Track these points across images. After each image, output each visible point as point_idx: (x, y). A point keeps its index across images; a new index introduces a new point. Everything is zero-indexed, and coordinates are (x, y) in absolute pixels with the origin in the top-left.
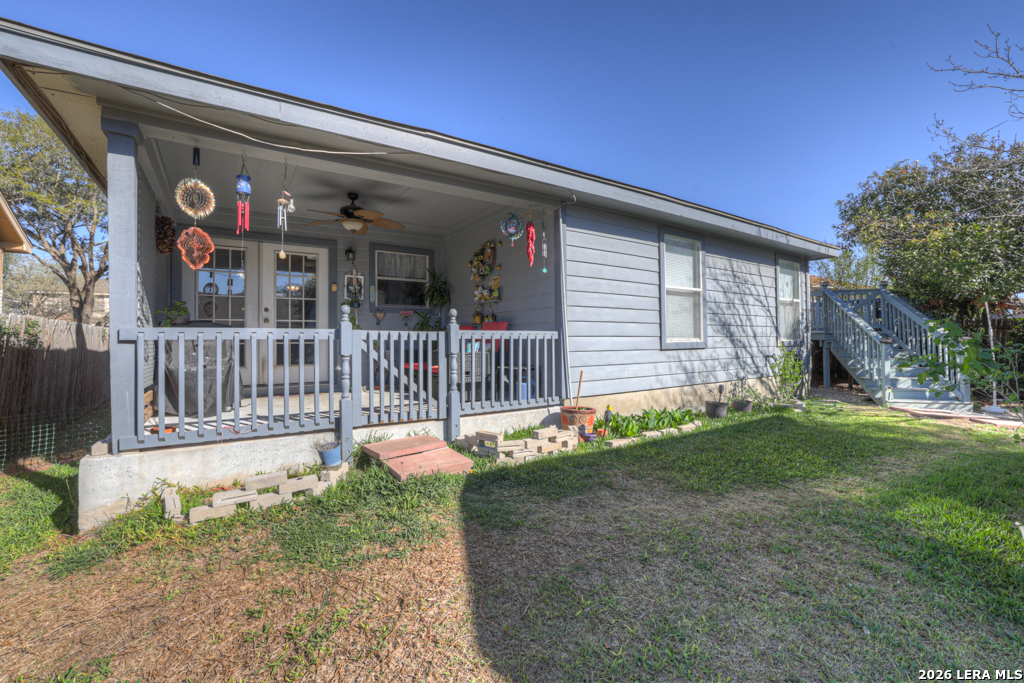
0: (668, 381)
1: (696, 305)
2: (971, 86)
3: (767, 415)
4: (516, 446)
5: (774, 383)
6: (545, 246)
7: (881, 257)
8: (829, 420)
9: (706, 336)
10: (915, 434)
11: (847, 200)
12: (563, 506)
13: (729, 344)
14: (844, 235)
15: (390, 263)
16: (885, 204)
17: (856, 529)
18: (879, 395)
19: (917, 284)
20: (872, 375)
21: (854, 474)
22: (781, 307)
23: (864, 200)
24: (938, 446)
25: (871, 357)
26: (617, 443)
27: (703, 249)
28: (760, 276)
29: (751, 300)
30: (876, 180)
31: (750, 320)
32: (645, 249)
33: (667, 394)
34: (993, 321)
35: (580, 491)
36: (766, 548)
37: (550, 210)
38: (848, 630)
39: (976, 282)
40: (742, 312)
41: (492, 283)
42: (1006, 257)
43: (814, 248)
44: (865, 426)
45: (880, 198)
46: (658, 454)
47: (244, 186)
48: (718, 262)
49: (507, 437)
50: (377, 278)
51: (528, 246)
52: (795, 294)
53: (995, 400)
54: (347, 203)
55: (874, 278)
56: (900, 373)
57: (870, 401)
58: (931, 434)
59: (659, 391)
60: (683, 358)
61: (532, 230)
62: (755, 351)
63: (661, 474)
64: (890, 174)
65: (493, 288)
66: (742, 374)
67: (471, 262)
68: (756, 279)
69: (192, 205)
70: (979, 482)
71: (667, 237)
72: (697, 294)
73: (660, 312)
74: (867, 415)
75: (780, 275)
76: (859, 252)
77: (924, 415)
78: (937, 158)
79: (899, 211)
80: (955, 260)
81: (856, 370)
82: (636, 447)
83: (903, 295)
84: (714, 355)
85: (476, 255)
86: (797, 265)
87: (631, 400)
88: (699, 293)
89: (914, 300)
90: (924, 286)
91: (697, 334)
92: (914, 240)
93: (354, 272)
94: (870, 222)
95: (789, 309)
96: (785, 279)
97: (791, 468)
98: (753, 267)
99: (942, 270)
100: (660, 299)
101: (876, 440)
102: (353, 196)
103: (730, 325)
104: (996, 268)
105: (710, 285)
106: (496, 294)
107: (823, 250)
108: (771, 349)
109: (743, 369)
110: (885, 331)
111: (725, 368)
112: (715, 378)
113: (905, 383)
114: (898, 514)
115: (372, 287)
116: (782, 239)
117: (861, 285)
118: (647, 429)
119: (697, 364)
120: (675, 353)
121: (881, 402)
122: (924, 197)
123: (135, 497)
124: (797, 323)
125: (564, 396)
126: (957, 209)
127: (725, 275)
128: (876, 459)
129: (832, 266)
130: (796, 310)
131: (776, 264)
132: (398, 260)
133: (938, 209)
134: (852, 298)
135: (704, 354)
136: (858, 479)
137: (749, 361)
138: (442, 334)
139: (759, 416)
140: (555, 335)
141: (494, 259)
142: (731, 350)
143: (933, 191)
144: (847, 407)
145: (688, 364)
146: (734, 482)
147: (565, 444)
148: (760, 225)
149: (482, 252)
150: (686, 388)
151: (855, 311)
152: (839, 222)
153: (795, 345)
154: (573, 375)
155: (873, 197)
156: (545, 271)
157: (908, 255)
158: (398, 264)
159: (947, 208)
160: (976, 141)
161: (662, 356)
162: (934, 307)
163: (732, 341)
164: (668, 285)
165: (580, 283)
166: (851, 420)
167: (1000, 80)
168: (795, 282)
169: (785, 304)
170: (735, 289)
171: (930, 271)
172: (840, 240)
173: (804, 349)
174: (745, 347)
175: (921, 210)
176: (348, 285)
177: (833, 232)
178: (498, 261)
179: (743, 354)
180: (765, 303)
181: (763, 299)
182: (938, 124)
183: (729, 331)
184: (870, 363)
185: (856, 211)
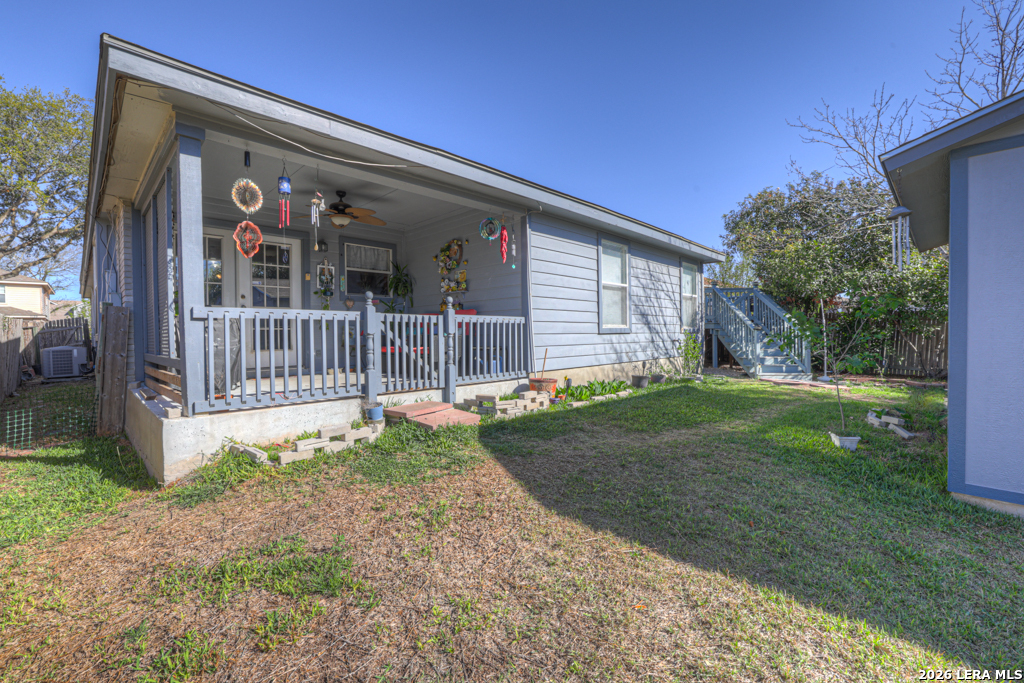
0: (603, 359)
1: (623, 300)
2: (812, 140)
3: (677, 385)
4: (509, 405)
5: (680, 361)
6: (514, 246)
7: (754, 262)
8: (719, 387)
9: (631, 324)
10: (777, 395)
11: (730, 215)
12: (554, 443)
13: (647, 330)
14: (728, 244)
15: (356, 254)
16: (757, 220)
17: (744, 444)
18: (752, 370)
19: (779, 285)
20: (747, 356)
21: (740, 419)
22: (683, 301)
23: (742, 217)
24: (790, 401)
25: (747, 342)
26: (576, 404)
27: (629, 252)
28: (670, 276)
29: (662, 295)
30: (751, 200)
31: (661, 311)
32: (590, 250)
33: (603, 370)
34: (826, 315)
35: (564, 433)
36: (694, 456)
37: (518, 216)
38: (744, 485)
39: (815, 284)
40: (656, 305)
41: (458, 276)
42: (835, 267)
43: (708, 254)
44: (745, 391)
45: (754, 214)
46: (607, 411)
47: (286, 186)
48: (639, 263)
49: (501, 399)
50: (347, 269)
51: (502, 246)
52: (694, 291)
53: (826, 371)
54: (336, 200)
55: (748, 279)
56: (766, 354)
57: (746, 375)
58: (787, 394)
59: (597, 368)
60: (615, 341)
61: (505, 233)
62: (665, 336)
63: (614, 422)
64: (760, 196)
65: (459, 280)
66: (656, 355)
67: (436, 257)
68: (666, 278)
69: (244, 202)
70: (812, 418)
71: (604, 241)
72: (623, 289)
73: (598, 303)
74: (745, 384)
75: (683, 275)
76: (738, 258)
77: (782, 383)
78: (791, 187)
79: (766, 227)
80: (802, 268)
81: (736, 352)
82: (589, 407)
83: (769, 293)
84: (636, 340)
85: (442, 251)
86: (696, 267)
87: (578, 375)
88: (626, 288)
89: (776, 297)
90: (783, 286)
91: (624, 322)
92: (776, 251)
93: (326, 263)
94: (746, 234)
95: (689, 303)
96: (687, 278)
97: (700, 417)
98: (664, 268)
99: (794, 275)
100: (598, 292)
101: (753, 399)
102: (341, 194)
103: (647, 315)
104: (828, 274)
105: (634, 282)
106: (464, 286)
107: (714, 256)
108: (676, 335)
109: (657, 350)
110: (756, 321)
111: (644, 350)
112: (637, 357)
113: (770, 361)
114: (767, 436)
115: (342, 277)
116: (686, 246)
117: (738, 285)
118: (594, 395)
119: (624, 346)
120: (608, 336)
121: (754, 375)
122: (783, 217)
123: (208, 453)
124: (696, 314)
125: (530, 370)
126: (805, 228)
127: (644, 274)
128: (753, 410)
129: (717, 268)
130: (694, 304)
131: (680, 266)
132: (363, 253)
133: (792, 227)
134: (733, 295)
135: (629, 338)
136: (743, 421)
137: (661, 345)
138: (441, 317)
139: (672, 386)
140: (522, 320)
141: (461, 255)
142: (648, 335)
143: (788, 212)
144: (731, 380)
145: (617, 346)
146: (664, 425)
147: (542, 404)
148: (670, 234)
149: (449, 248)
150: (616, 366)
151: (735, 304)
152: (725, 233)
153: (694, 332)
154: (537, 353)
155: (748, 214)
156: (514, 267)
157: (772, 262)
158: (363, 257)
159: (798, 226)
160: (817, 176)
161: (598, 339)
162: (789, 303)
163: (649, 328)
164: (604, 281)
165: (541, 278)
166: (734, 387)
167: (829, 139)
168: (693, 280)
169: (687, 299)
170: (651, 286)
171: (786, 275)
172: (725, 247)
173: (699, 335)
174: (657, 333)
175: (781, 226)
176: (320, 274)
177: (720, 241)
178: (464, 258)
179: (657, 338)
180: (672, 297)
181: (671, 294)
182: (793, 163)
183: (647, 321)
184: (746, 346)
185: (737, 224)
